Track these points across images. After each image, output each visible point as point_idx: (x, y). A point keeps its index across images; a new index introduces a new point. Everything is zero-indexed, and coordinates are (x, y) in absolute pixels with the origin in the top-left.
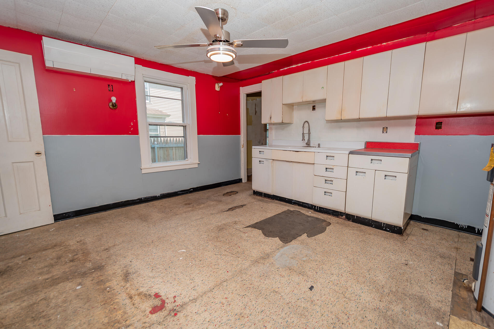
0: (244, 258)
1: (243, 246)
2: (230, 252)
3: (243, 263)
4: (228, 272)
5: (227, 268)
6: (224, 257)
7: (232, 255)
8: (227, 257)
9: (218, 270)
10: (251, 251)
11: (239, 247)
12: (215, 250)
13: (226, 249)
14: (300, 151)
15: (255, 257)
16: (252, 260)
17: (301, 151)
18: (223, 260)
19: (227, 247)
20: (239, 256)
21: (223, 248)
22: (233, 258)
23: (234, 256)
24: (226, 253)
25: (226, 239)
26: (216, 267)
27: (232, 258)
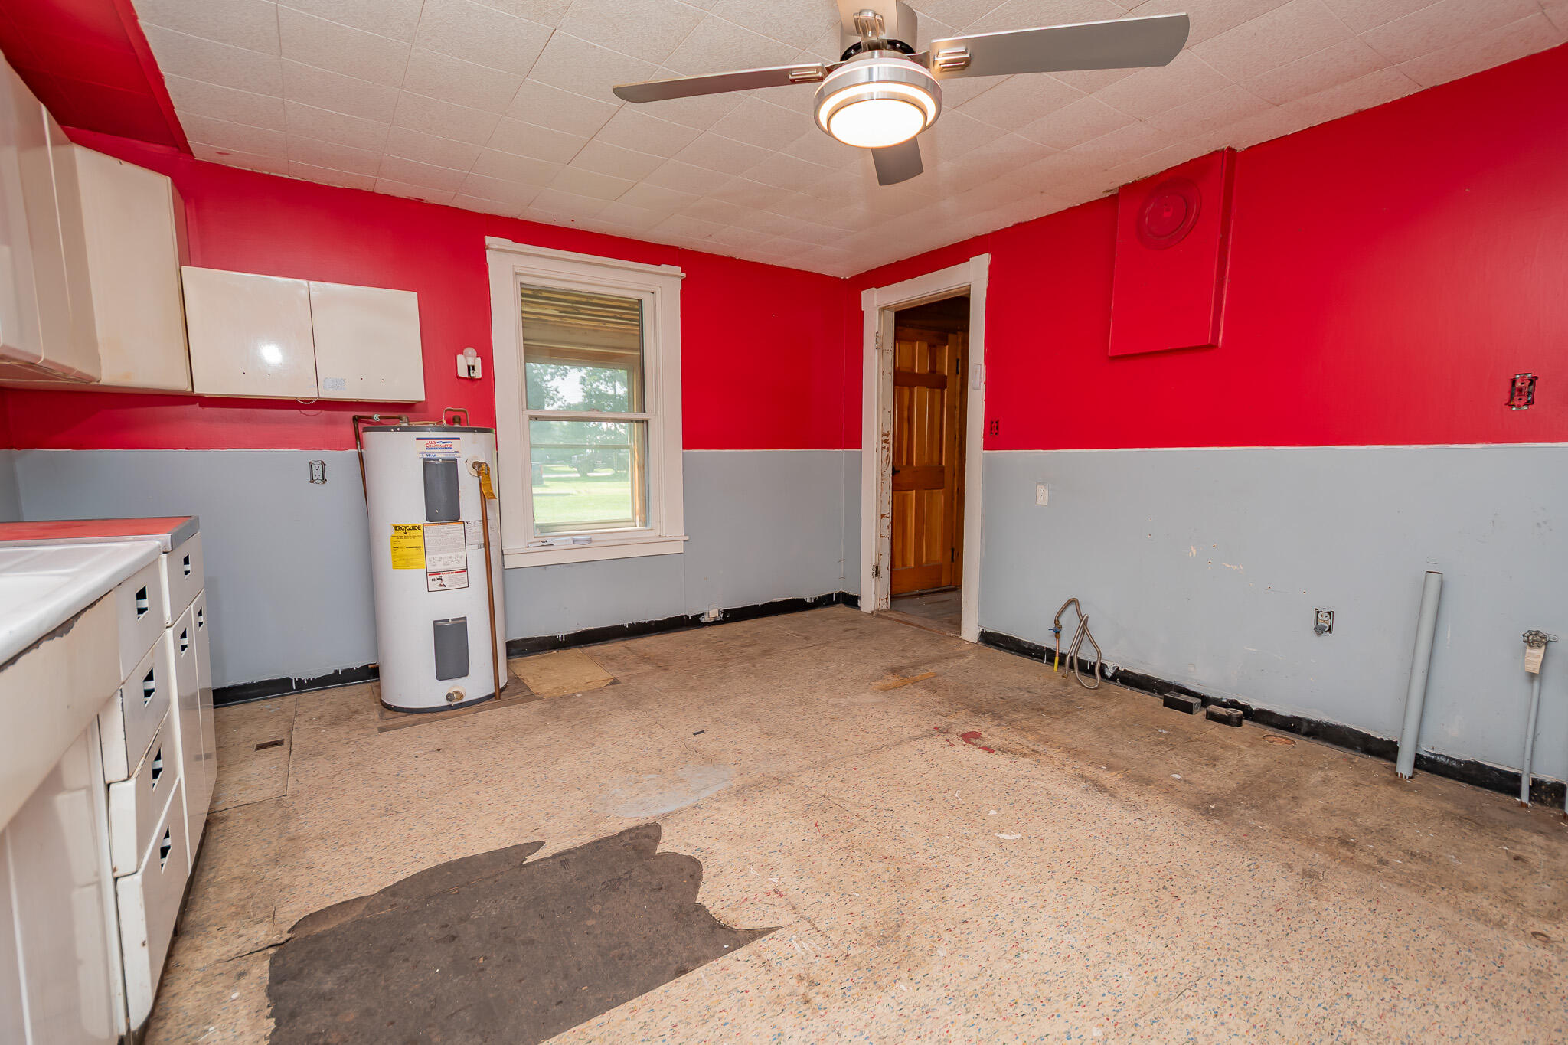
0: (809, 794)
1: (801, 830)
2: (848, 814)
3: (815, 782)
4: (855, 769)
5: (857, 775)
6: (867, 801)
7: (842, 803)
8: (857, 800)
9: (880, 775)
10: (782, 809)
11: (816, 825)
12: (897, 827)
13: (862, 823)
14: (99, 600)
15: (777, 792)
16: (789, 786)
17: (102, 597)
18: (870, 793)
19: (856, 832)
20: (823, 798)
21: (873, 829)
22: (841, 797)
23: (837, 801)
24: (861, 812)
25: (862, 868)
26: (885, 782)
27: (844, 797)
